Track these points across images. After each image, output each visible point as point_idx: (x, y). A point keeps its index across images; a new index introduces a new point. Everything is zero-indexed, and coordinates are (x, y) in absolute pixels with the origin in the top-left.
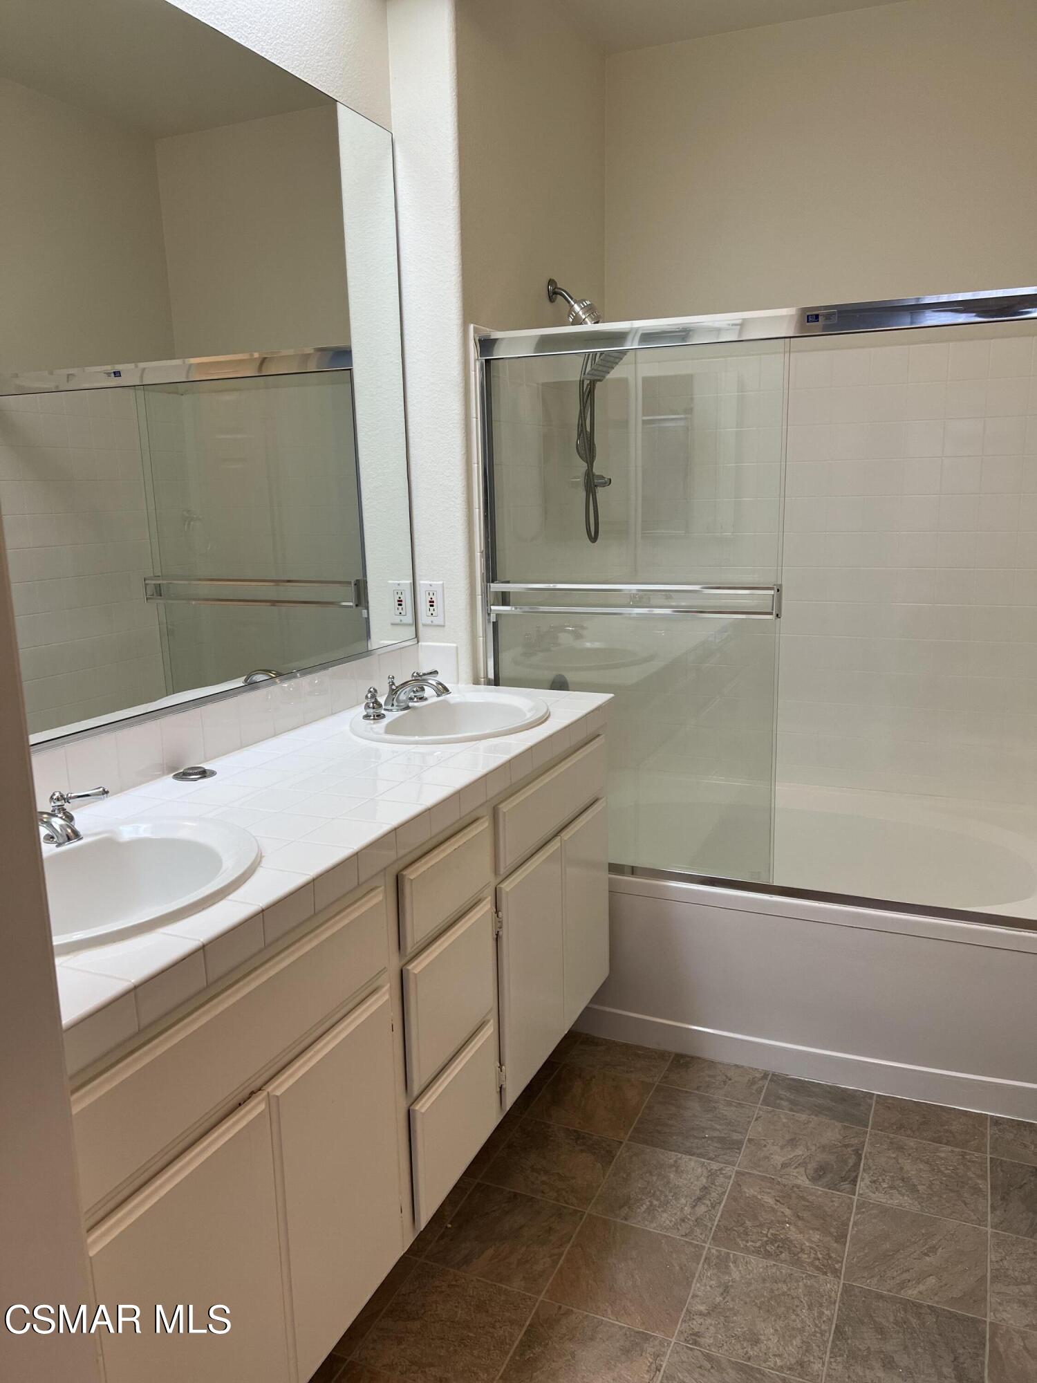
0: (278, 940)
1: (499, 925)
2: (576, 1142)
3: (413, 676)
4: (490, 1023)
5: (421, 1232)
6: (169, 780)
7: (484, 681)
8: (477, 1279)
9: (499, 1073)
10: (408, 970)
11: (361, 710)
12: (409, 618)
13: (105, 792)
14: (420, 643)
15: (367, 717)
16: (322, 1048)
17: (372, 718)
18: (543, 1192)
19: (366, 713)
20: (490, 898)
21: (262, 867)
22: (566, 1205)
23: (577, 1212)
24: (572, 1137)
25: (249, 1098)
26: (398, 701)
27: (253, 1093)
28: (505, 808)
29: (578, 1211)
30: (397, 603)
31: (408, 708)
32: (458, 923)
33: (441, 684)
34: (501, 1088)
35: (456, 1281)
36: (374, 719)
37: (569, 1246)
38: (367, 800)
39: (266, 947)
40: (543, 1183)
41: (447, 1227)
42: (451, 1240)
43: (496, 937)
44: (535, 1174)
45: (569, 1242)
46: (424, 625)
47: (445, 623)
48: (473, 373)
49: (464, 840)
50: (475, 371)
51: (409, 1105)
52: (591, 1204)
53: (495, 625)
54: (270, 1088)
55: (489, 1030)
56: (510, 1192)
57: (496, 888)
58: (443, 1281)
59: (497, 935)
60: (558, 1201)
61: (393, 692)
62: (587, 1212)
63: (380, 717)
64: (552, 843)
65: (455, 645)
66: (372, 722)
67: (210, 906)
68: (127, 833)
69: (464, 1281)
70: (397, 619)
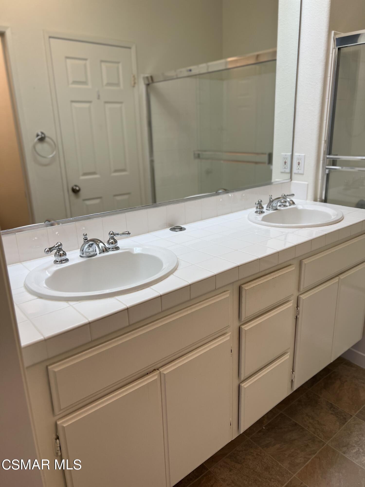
0: (168, 309)
1: (297, 313)
2: (330, 409)
3: (282, 196)
4: (288, 354)
5: (241, 434)
6: (168, 230)
7: (319, 200)
8: (269, 456)
9: (292, 375)
10: (242, 328)
11: (255, 209)
12: (288, 170)
13: (129, 233)
14: (292, 181)
15: (256, 212)
16: (191, 356)
17: (258, 213)
18: (308, 427)
19: (256, 210)
20: (293, 301)
21: (173, 275)
22: (317, 437)
23: (321, 441)
24: (329, 406)
25: (153, 372)
26: (272, 206)
27: (155, 370)
28: (305, 262)
29: (323, 441)
30: (284, 163)
31: (277, 209)
32: (271, 311)
33: (292, 201)
34: (292, 380)
35: (261, 453)
36: (259, 213)
37: (314, 456)
38: (234, 250)
39: (162, 312)
40: (310, 423)
41: (263, 428)
42: (263, 434)
43: (296, 317)
44: (307, 417)
45: (315, 454)
46: (295, 173)
47: (304, 172)
48: (331, 55)
49: (280, 274)
50: (332, 54)
51: (239, 383)
52: (330, 440)
53: (328, 175)
54: (161, 370)
55: (287, 357)
56: (294, 422)
57: (298, 297)
58: (255, 451)
59: (297, 317)
60: (314, 433)
61: (271, 202)
62: (326, 443)
63: (262, 212)
64: (334, 279)
65: (307, 183)
66: (258, 214)
67: (141, 290)
68: (137, 250)
69: (263, 454)
70: (283, 171)
